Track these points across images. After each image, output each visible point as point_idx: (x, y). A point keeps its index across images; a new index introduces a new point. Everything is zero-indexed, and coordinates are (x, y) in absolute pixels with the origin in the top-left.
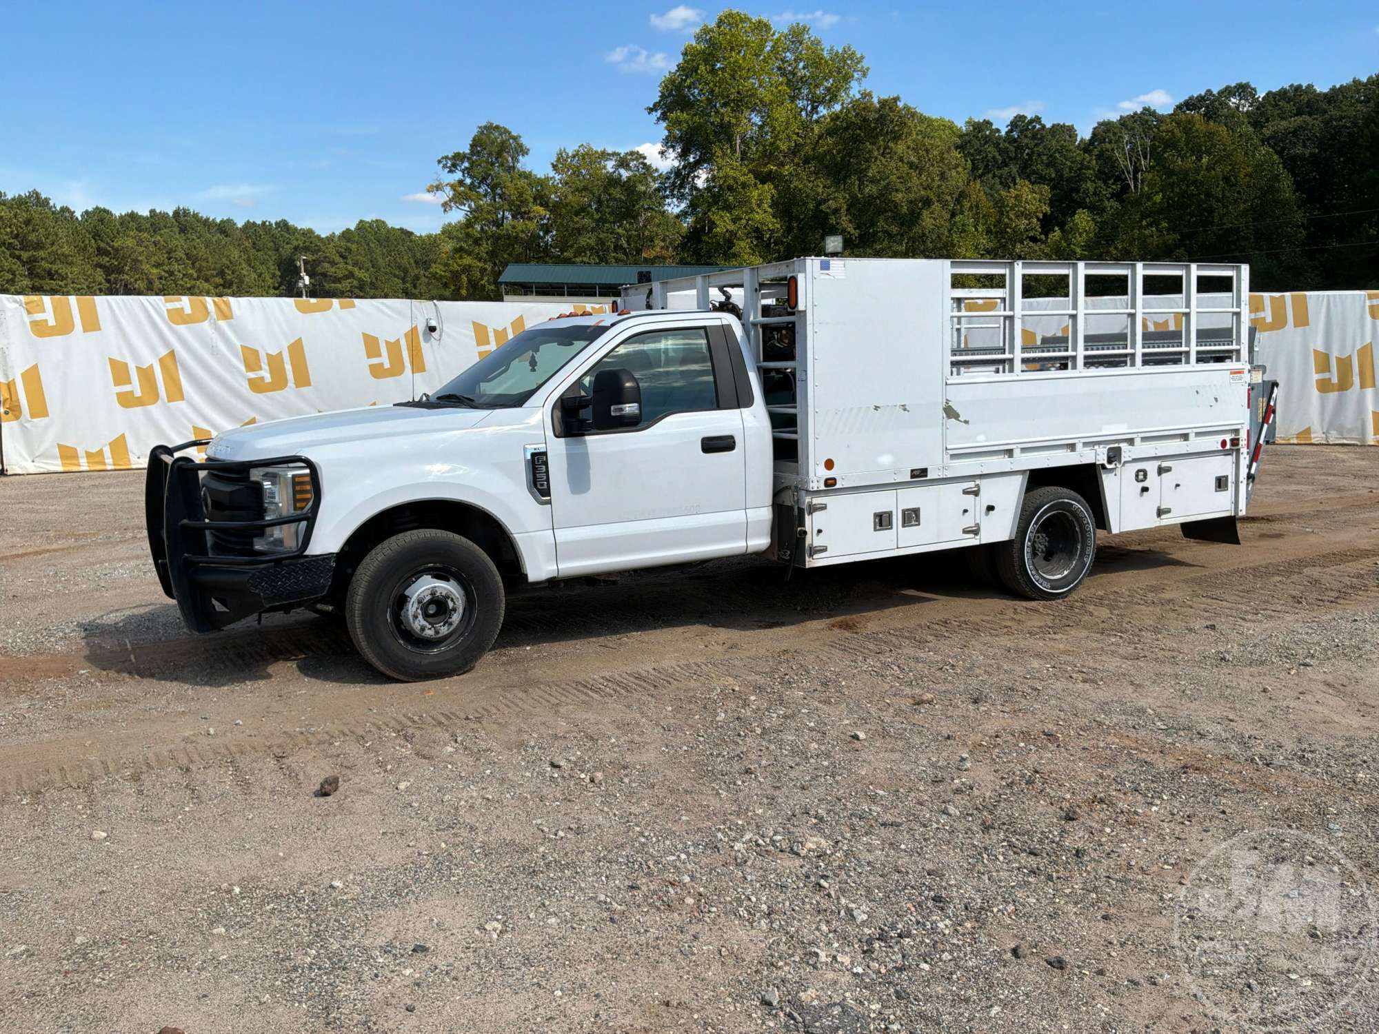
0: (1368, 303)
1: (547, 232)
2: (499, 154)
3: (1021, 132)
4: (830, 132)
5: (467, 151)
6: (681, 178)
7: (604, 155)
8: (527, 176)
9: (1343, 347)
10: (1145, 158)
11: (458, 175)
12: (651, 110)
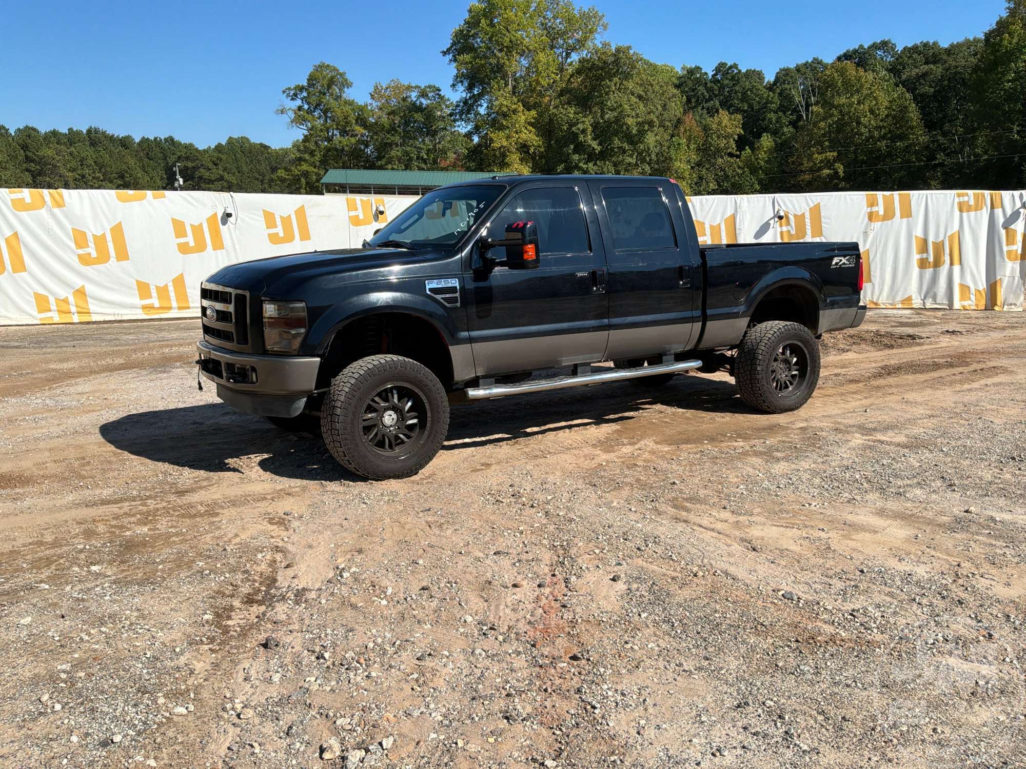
0: (957, 200)
1: (367, 146)
2: (329, 87)
3: (723, 75)
4: (579, 72)
5: (305, 84)
6: (467, 107)
7: (409, 88)
8: (350, 103)
9: (937, 234)
10: (814, 96)
11: (298, 102)
12: (444, 53)
